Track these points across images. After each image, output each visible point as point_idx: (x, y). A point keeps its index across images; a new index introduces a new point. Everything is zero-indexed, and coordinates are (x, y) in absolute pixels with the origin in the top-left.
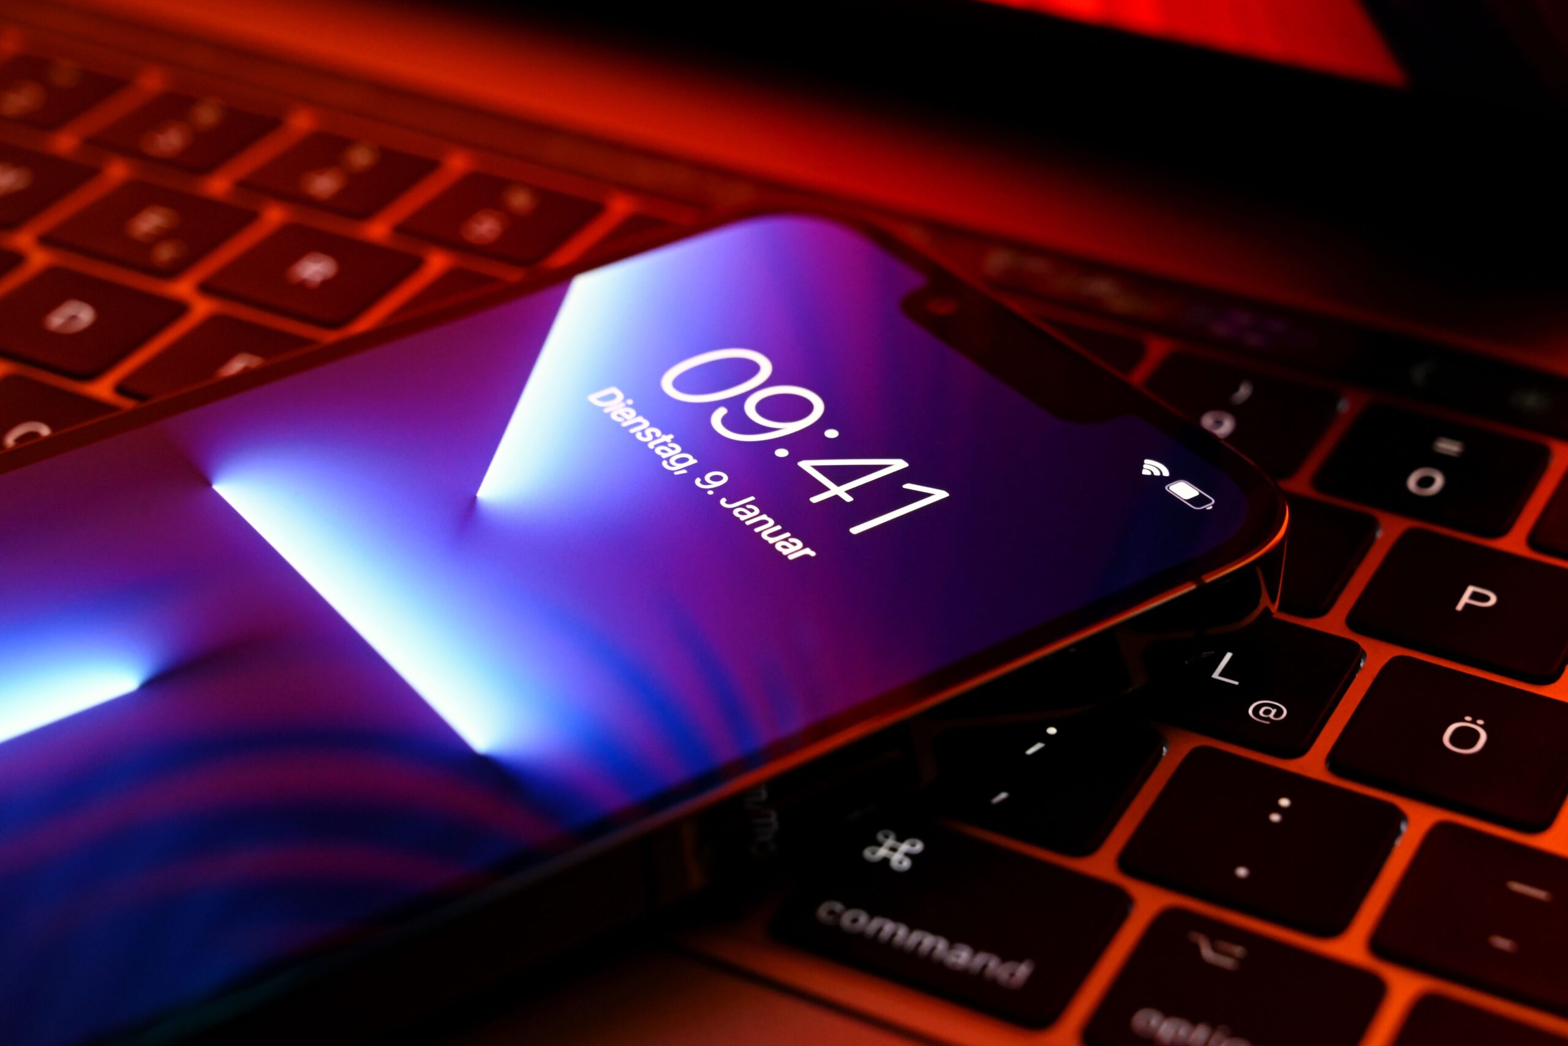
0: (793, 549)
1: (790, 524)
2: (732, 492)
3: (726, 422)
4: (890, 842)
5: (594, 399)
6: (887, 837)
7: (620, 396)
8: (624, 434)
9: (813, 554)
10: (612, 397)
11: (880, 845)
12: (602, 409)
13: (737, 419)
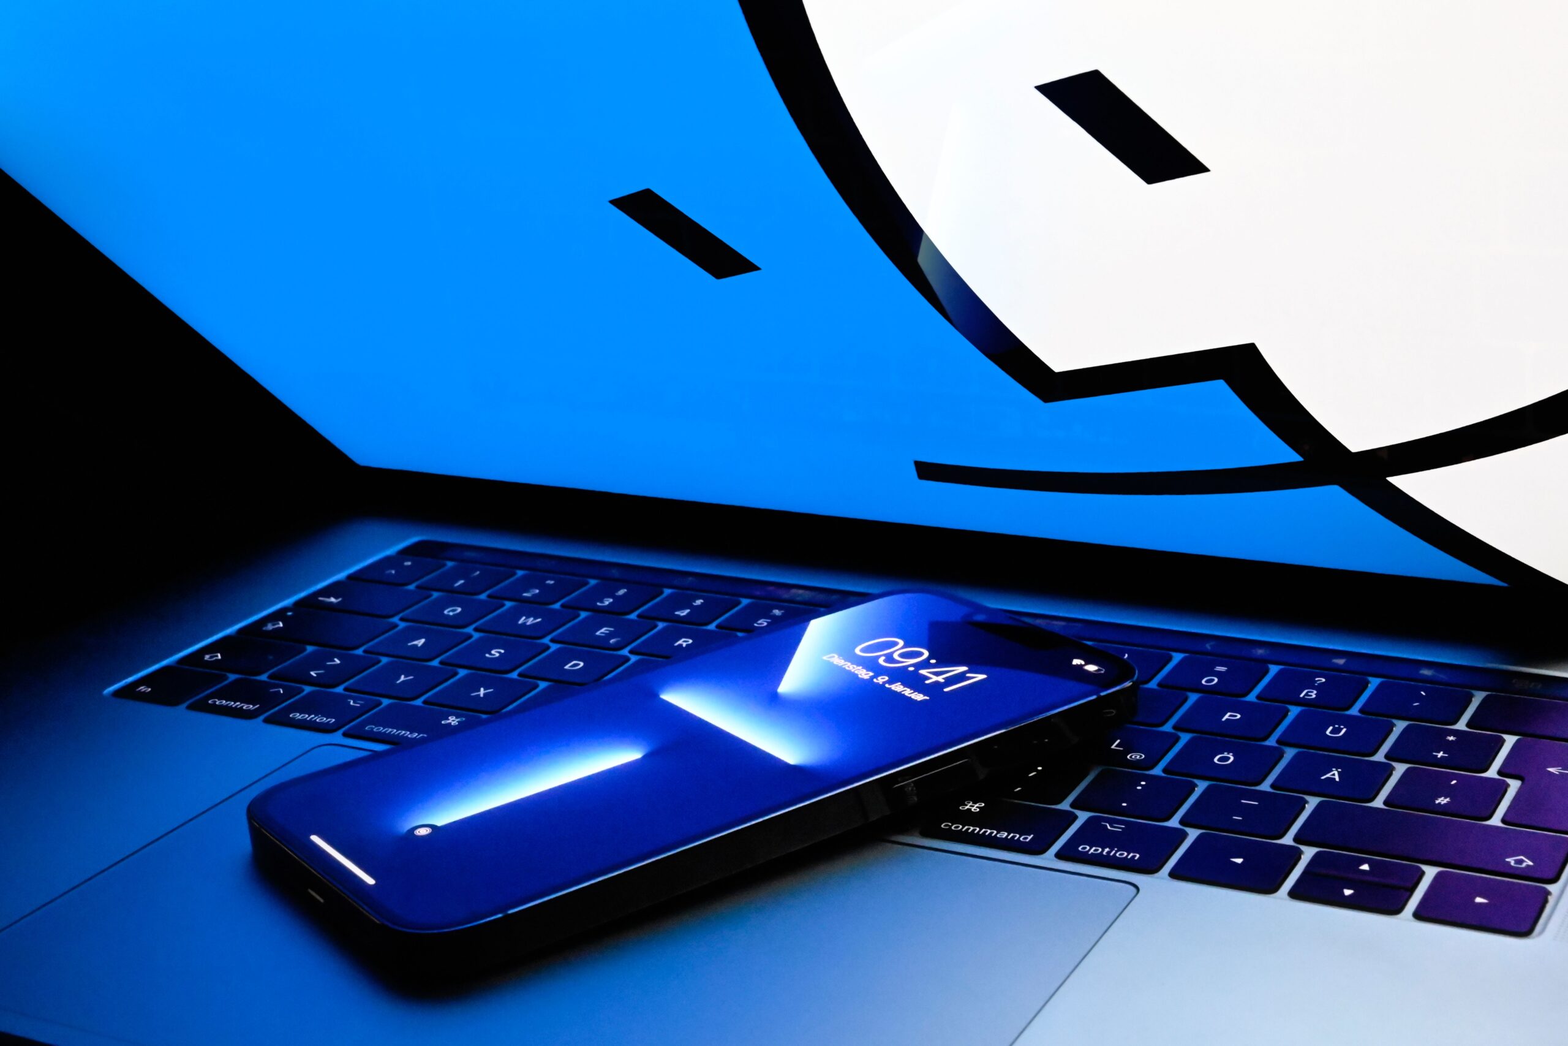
0: (919, 697)
1: (916, 689)
2: (890, 682)
3: (885, 661)
4: (971, 804)
5: (825, 658)
6: (969, 803)
7: (836, 656)
8: (841, 669)
9: (928, 698)
10: (834, 657)
11: (967, 805)
12: (829, 661)
13: (890, 658)
